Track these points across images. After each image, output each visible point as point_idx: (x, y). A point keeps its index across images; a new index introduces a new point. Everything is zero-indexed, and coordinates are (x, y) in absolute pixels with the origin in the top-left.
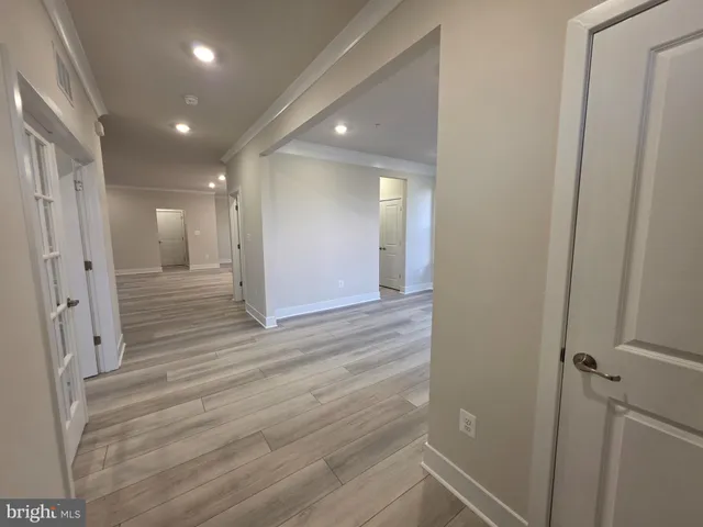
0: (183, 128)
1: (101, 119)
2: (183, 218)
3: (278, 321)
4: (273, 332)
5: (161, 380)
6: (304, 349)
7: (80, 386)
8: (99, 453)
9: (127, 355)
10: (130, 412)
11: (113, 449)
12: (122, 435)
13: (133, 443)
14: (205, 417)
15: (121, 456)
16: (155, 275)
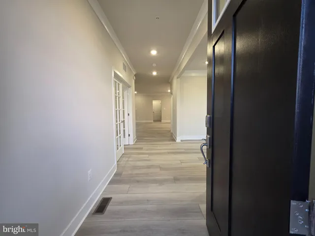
0: (155, 73)
1: (135, 75)
2: (161, 103)
3: (181, 140)
4: (179, 143)
5: (141, 149)
6: (185, 149)
7: (122, 146)
8: (124, 159)
9: (136, 142)
10: (132, 154)
11: (127, 159)
12: (129, 157)
13: (130, 159)
14: (148, 159)
15: (128, 161)
16: (151, 123)
